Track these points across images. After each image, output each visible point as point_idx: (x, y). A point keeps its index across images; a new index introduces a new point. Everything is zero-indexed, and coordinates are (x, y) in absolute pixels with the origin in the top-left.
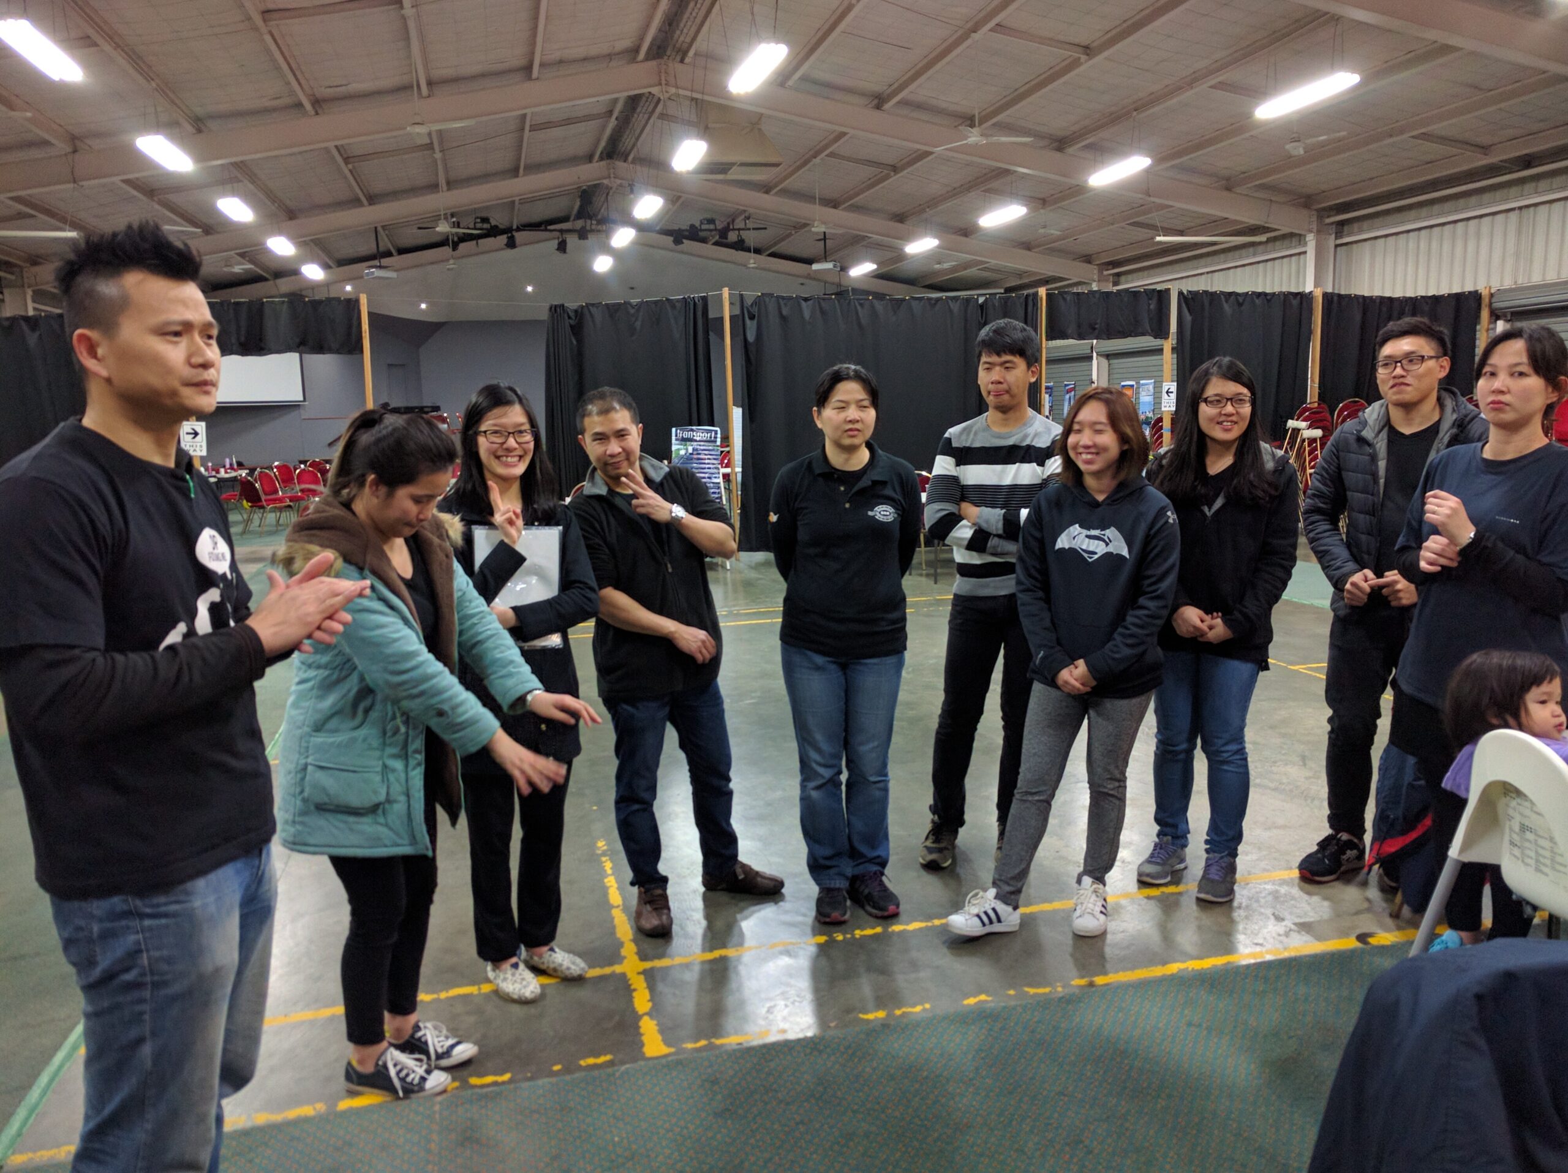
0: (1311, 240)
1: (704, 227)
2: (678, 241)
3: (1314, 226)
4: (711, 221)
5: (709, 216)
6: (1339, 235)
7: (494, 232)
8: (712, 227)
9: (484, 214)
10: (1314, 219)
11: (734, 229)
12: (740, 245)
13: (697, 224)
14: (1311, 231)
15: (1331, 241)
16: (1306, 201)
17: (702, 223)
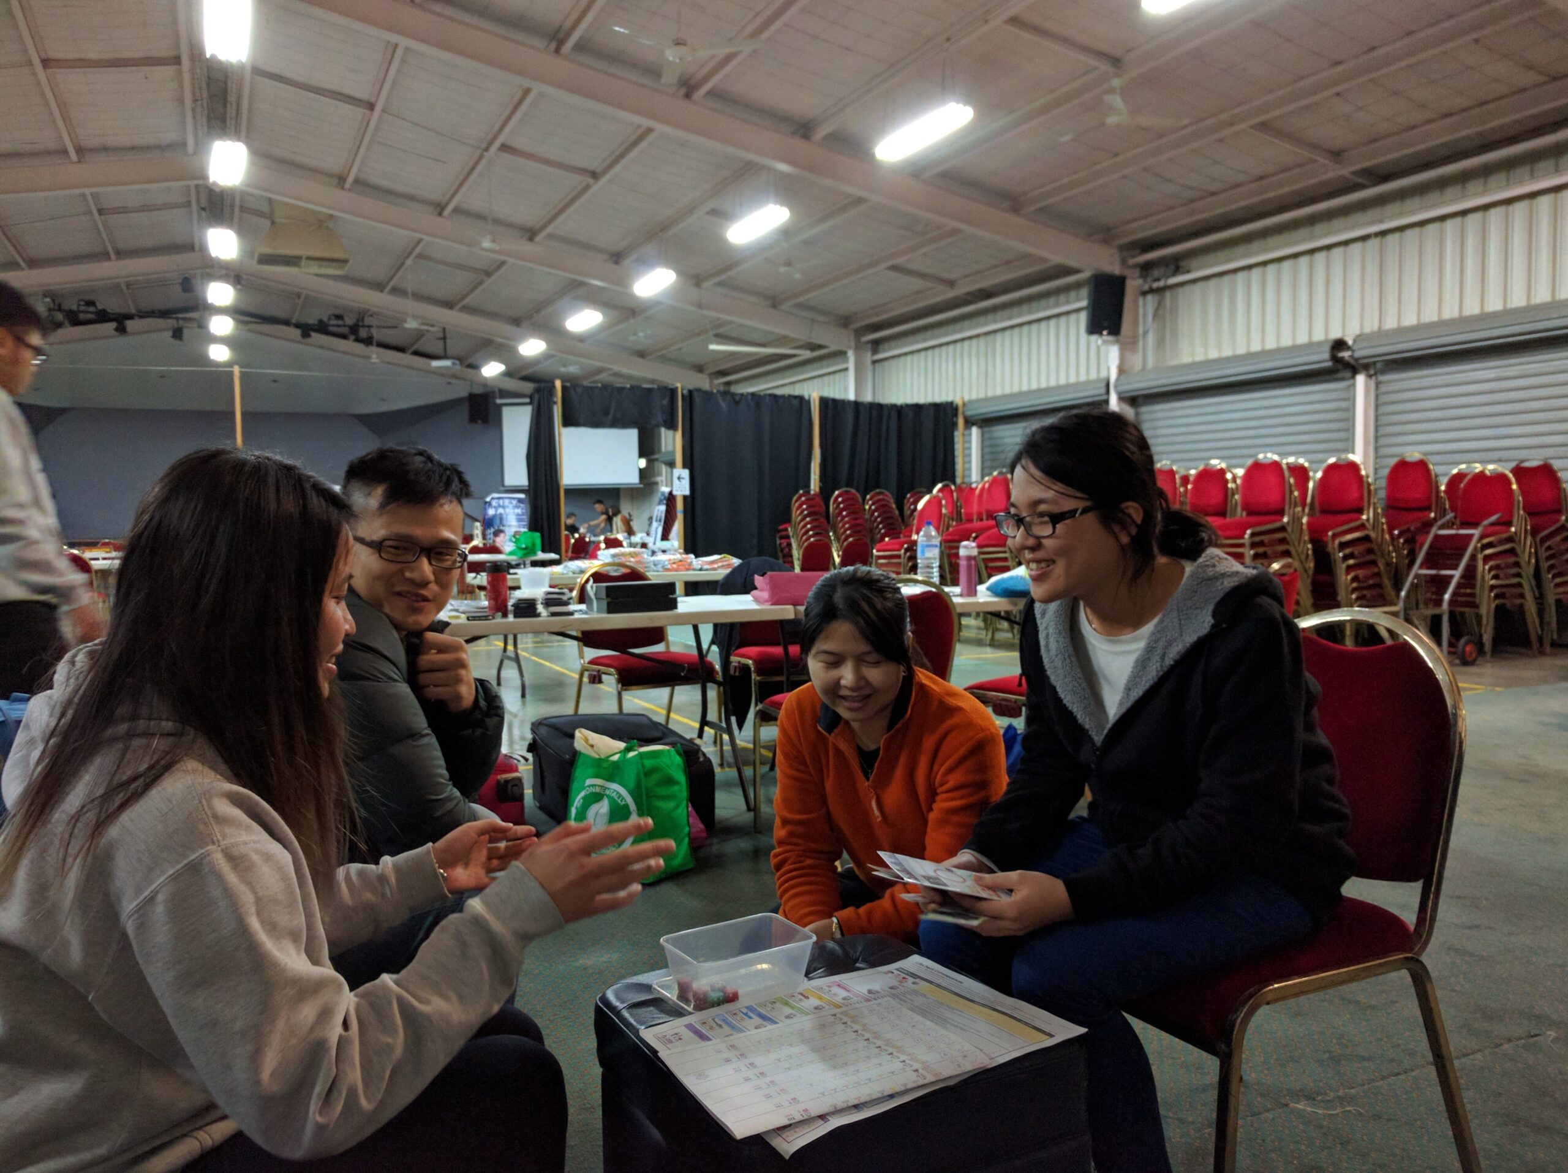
0: (851, 354)
1: (333, 322)
2: (306, 334)
3: (852, 344)
4: (339, 317)
5: (337, 312)
6: (875, 351)
7: (103, 317)
8: (340, 322)
9: (90, 297)
10: (852, 337)
11: (364, 326)
12: (368, 341)
13: (325, 319)
14: (850, 347)
15: (868, 357)
16: (845, 321)
17: (329, 319)
